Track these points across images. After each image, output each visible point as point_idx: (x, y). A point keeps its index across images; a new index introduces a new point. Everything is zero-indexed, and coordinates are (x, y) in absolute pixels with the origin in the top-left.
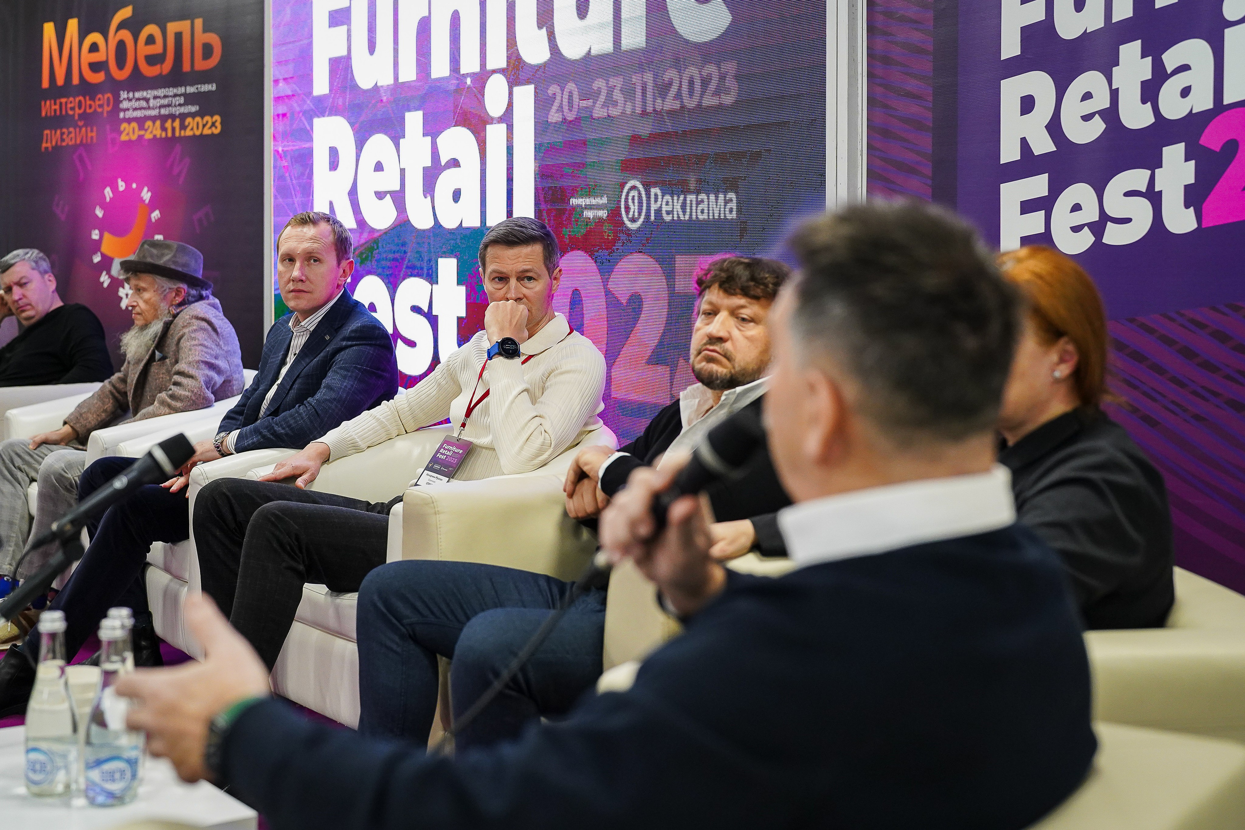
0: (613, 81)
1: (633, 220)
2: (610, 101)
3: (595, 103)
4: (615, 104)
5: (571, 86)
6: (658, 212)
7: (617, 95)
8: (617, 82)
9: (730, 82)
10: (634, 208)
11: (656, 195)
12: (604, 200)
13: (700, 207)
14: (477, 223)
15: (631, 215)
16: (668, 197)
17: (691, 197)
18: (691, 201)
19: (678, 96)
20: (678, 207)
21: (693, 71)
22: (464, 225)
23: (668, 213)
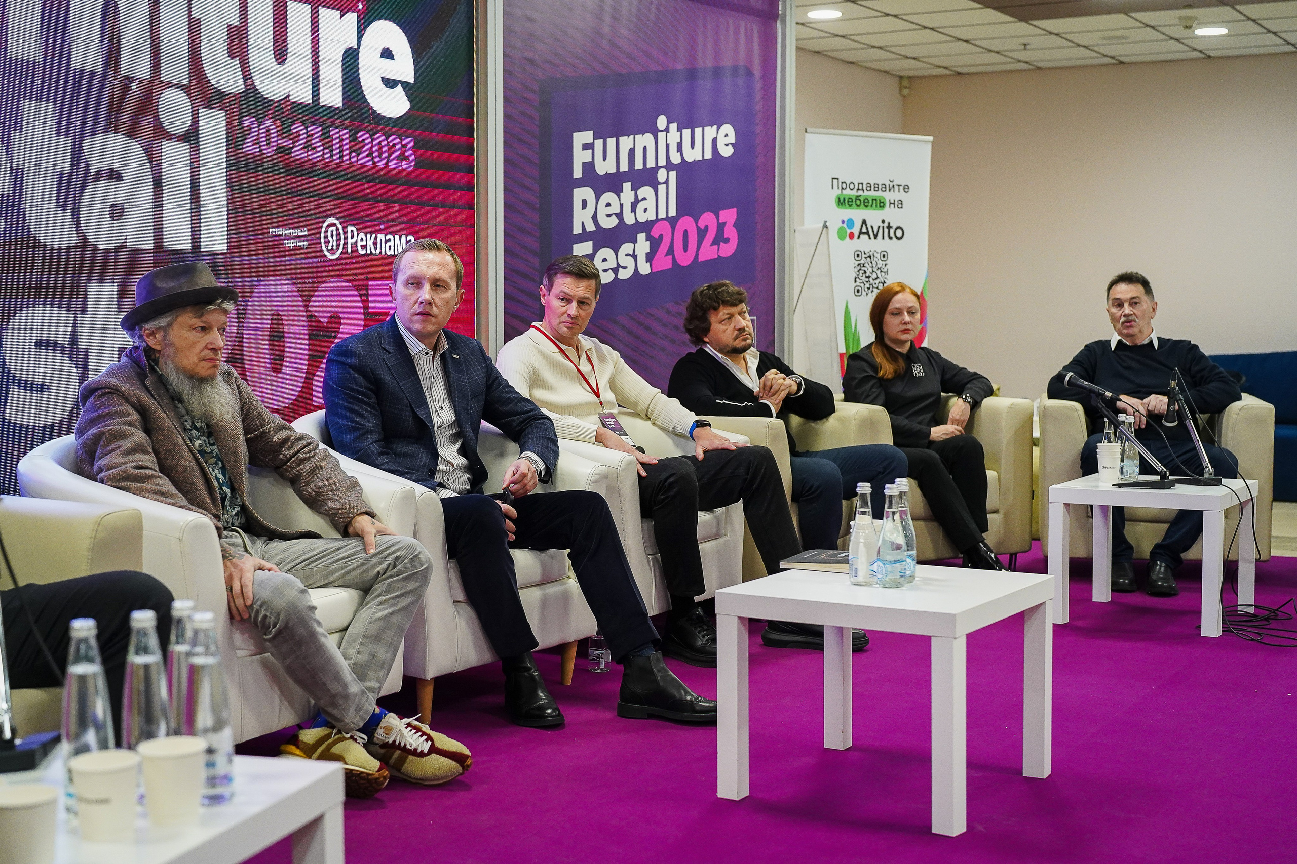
0: (311, 129)
1: (332, 252)
2: (308, 147)
3: (294, 144)
4: (315, 149)
5: (268, 123)
6: (354, 246)
7: (316, 142)
8: (316, 130)
9: (409, 153)
10: (333, 242)
11: (352, 232)
12: (305, 232)
13: (388, 244)
14: (150, 244)
15: (330, 247)
16: (362, 235)
17: (380, 236)
18: (381, 240)
19: (370, 155)
20: (370, 244)
21: (380, 137)
22: (129, 245)
23: (363, 247)
